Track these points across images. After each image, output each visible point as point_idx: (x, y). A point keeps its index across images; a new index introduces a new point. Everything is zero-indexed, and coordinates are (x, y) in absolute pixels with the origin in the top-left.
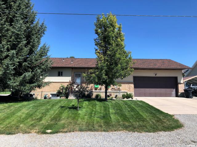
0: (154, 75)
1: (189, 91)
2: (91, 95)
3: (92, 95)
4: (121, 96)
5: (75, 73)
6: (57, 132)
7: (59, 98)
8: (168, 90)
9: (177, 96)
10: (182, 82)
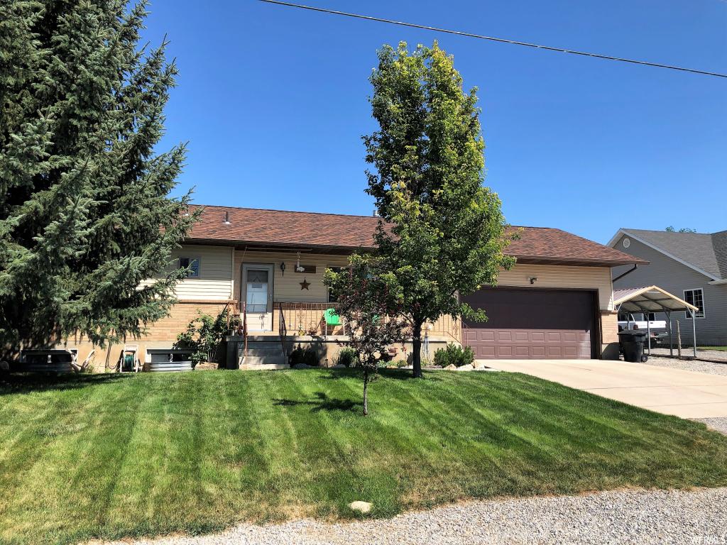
0: (526, 284)
1: (637, 339)
2: (320, 352)
3: (325, 353)
4: (432, 357)
5: (245, 266)
6: (397, 509)
7: (186, 366)
8: (568, 335)
9: (596, 354)
10: (611, 308)
